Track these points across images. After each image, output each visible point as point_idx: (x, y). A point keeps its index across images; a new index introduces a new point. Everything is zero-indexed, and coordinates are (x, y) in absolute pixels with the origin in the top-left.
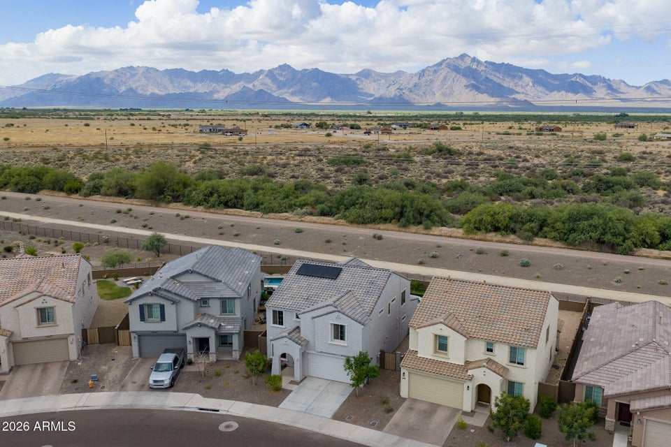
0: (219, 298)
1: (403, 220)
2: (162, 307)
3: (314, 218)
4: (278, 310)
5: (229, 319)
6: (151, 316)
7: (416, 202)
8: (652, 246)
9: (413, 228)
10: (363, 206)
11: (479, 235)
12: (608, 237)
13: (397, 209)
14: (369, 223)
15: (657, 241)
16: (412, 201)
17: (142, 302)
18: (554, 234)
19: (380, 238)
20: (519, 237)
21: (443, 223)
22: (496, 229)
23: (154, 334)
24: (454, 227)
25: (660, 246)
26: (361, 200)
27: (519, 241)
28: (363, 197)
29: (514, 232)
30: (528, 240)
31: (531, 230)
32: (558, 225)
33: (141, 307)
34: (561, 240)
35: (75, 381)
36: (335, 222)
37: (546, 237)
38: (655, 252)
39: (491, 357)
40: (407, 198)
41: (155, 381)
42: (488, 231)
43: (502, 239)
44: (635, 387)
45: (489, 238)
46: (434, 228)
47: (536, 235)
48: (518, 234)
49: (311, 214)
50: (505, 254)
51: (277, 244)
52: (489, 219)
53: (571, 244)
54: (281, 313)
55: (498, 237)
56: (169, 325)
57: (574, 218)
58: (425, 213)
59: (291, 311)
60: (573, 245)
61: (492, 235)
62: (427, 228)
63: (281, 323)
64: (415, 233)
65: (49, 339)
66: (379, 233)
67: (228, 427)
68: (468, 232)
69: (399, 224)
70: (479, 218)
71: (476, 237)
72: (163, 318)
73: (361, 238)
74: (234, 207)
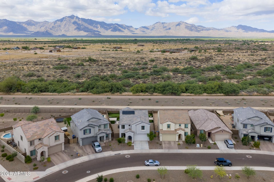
0: (103, 124)
1: (112, 91)
2: (90, 129)
3: (80, 93)
4: (123, 125)
5: (107, 130)
6: (86, 133)
7: (116, 86)
8: (184, 93)
9: (116, 94)
10: (97, 88)
11: (137, 94)
12: (174, 91)
13: (110, 88)
14: (101, 93)
15: (185, 91)
16: (115, 85)
17: (84, 129)
18: (159, 92)
19: (110, 98)
20: (149, 93)
21: (125, 91)
22: (142, 92)
23: (87, 138)
24: (129, 92)
25: (186, 92)
26: (96, 86)
27: (149, 94)
28: (96, 85)
29: (147, 92)
30: (152, 94)
31: (152, 91)
32: (160, 89)
33: (84, 130)
34: (161, 93)
35: (72, 156)
36: (88, 94)
37: (156, 93)
38: (185, 94)
39: (181, 127)
40: (113, 85)
41: (98, 150)
42: (140, 92)
43: (144, 94)
44: (211, 128)
45: (140, 95)
46: (123, 93)
47: (154, 92)
48: (148, 92)
49: (77, 92)
50: (150, 99)
51: (76, 105)
52: (140, 89)
53: (164, 94)
54: (124, 126)
55: (143, 94)
56: (92, 134)
57: (164, 87)
58: (120, 88)
59: (127, 124)
60: (165, 94)
61: (141, 94)
62: (120, 93)
63: (124, 128)
64: (117, 95)
65: (57, 145)
66: (109, 97)
67: (127, 156)
68: (134, 93)
69: (111, 93)
70: (137, 89)
71: (137, 95)
72: (90, 133)
73: (103, 99)
74: (45, 92)
